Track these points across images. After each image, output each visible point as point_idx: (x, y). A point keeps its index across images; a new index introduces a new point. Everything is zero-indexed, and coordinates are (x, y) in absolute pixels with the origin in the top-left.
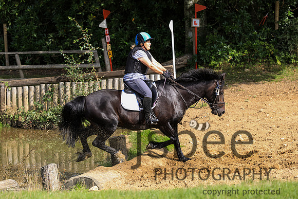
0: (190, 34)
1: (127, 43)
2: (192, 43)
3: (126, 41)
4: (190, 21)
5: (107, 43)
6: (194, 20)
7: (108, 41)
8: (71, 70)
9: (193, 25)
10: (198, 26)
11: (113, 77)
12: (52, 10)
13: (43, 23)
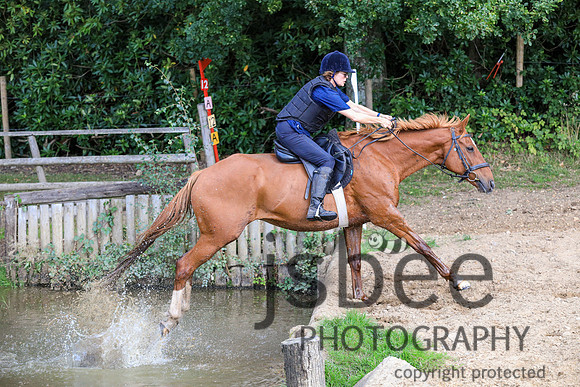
3: (234, 109)
12: (93, 50)
13: (74, 74)
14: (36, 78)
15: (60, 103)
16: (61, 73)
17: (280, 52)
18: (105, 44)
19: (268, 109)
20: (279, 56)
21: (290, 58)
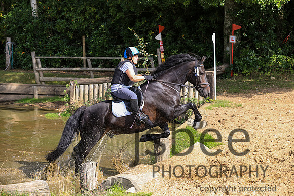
0: (228, 48)
2: (229, 55)
4: (228, 38)
5: (161, 52)
6: (231, 37)
9: (231, 41)
10: (234, 41)
12: (121, 26)
13: (113, 36)
14: (97, 37)
15: (106, 48)
16: (107, 36)
17: (197, 29)
18: (126, 24)
20: (197, 31)
21: (201, 32)
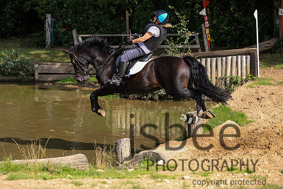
1: (226, 28)
3: (225, 26)
5: (206, 28)
7: (207, 26)
8: (171, 51)
11: (212, 57)
14: (141, 12)
16: (152, 10)
19: (240, 27)
